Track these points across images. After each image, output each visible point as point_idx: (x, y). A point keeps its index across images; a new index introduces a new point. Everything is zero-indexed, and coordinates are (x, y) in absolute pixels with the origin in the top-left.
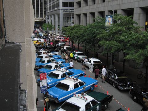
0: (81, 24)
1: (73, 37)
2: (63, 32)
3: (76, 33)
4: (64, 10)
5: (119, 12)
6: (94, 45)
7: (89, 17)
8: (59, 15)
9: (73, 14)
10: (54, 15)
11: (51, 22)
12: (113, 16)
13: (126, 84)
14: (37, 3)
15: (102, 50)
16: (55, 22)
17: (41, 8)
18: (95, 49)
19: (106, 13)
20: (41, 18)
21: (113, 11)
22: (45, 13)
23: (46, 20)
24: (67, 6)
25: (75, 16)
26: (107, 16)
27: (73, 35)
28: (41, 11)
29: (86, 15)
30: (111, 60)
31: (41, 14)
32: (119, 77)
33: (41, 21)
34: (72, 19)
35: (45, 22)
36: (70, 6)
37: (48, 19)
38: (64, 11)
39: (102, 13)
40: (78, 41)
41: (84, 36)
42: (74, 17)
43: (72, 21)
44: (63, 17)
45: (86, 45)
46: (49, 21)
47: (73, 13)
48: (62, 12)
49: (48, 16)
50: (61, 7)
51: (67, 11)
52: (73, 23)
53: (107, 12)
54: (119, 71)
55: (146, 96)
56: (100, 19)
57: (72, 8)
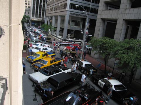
4: (71, 12)
17: (40, 10)
28: (40, 12)
31: (40, 15)
33: (39, 20)
57: (79, 11)
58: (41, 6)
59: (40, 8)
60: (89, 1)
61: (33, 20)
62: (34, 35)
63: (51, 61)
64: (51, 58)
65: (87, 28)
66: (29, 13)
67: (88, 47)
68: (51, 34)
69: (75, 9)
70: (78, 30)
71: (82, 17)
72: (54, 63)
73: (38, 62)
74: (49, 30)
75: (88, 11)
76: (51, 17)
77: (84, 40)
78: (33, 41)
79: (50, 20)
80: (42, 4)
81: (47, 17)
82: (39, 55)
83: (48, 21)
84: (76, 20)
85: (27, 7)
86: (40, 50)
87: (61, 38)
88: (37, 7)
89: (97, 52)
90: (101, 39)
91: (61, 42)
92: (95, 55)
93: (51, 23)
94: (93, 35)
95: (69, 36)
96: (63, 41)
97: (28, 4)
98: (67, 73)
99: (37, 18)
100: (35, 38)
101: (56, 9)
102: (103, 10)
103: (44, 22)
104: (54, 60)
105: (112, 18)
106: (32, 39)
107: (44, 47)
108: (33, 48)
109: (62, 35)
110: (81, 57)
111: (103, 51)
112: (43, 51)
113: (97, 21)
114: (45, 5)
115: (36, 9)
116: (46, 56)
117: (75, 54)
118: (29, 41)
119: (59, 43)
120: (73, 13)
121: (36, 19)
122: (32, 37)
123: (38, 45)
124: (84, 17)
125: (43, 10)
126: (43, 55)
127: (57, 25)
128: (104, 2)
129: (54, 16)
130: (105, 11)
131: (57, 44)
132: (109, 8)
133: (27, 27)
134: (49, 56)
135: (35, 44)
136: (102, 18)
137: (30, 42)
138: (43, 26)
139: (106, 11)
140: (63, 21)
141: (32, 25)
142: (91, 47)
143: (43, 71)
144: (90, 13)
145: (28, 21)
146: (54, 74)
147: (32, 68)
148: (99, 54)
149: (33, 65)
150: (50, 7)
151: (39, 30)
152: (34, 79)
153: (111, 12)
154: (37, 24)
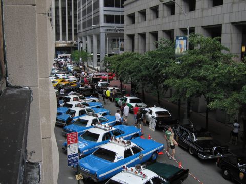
0: (136, 51)
1: (122, 72)
2: (105, 64)
3: (127, 65)
4: (107, 28)
5: (198, 31)
6: (156, 84)
7: (149, 39)
8: (98, 36)
9: (122, 35)
10: (91, 37)
11: (86, 47)
12: (188, 37)
13: (211, 150)
14: (62, 17)
15: (171, 93)
16: (92, 47)
17: (70, 25)
18: (158, 92)
19: (177, 33)
20: (70, 42)
21: (188, 29)
22: (76, 34)
23: (77, 45)
24: (112, 22)
25: (125, 37)
26: (177, 38)
27: (122, 69)
28: (70, 30)
29: (143, 35)
30: (186, 110)
31: (70, 34)
32: (200, 139)
33: (69, 45)
34: (120, 43)
35: (76, 48)
36: (118, 22)
37: (81, 42)
38: (106, 30)
39: (170, 33)
40: (130, 79)
41: (140, 71)
42: (123, 40)
43: (120, 46)
44: (106, 40)
45: (143, 84)
46: (83, 46)
47: (121, 32)
48: (104, 31)
49: (81, 38)
50: (102, 23)
51: (111, 30)
52: (122, 49)
53: (179, 30)
54: (198, 129)
55: (244, 170)
56: (166, 42)
57: (120, 25)
58: (70, 17)
120: (110, 28)
129: (88, 35)
150: (82, 21)
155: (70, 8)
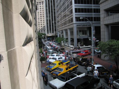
17: (53, 27)
28: (53, 29)
57: (84, 22)
58: (53, 23)
59: (53, 25)
60: (91, 12)
61: (48, 36)
62: (50, 48)
63: (66, 68)
64: (66, 65)
65: (94, 35)
66: (44, 31)
67: (97, 51)
68: (64, 45)
69: (81, 21)
70: (86, 37)
71: (88, 26)
72: (69, 70)
73: (56, 70)
74: (62, 42)
75: (92, 20)
76: (62, 31)
77: (93, 45)
78: (50, 53)
79: (62, 34)
80: (54, 22)
81: (59, 31)
82: (56, 64)
83: (60, 35)
84: (83, 30)
85: (43, 27)
86: (56, 60)
87: (72, 47)
88: (50, 26)
89: (107, 54)
90: (108, 43)
91: (73, 51)
92: (104, 57)
93: (63, 36)
94: (100, 40)
95: (79, 45)
96: (75, 49)
97: (43, 24)
98: (82, 77)
99: (51, 33)
100: (51, 50)
101: (65, 24)
102: (105, 17)
103: (57, 36)
104: (69, 67)
105: (114, 22)
106: (49, 51)
107: (59, 57)
108: (50, 58)
109: (73, 45)
110: (93, 61)
111: (111, 53)
112: (59, 60)
113: (101, 28)
114: (56, 22)
115: (49, 27)
116: (61, 65)
117: (87, 59)
118: (46, 53)
119: (71, 52)
120: (79, 24)
121: (50, 35)
122: (49, 50)
123: (54, 56)
124: (89, 26)
125: (55, 27)
126: (59, 64)
127: (68, 37)
128: (104, 10)
129: (64, 30)
130: (106, 17)
131: (70, 52)
132: (110, 14)
133: (44, 42)
134: (64, 64)
135: (52, 55)
136: (105, 24)
137: (48, 54)
138: (57, 39)
139: (108, 17)
140: (72, 33)
141: (48, 40)
142: (100, 51)
143: (61, 78)
144: (93, 22)
145: (45, 37)
146: (70, 79)
147: (51, 76)
148: (108, 56)
149: (52, 73)
150: (60, 23)
151: (54, 43)
152: (53, 86)
153: (112, 17)
154: (51, 38)
155: (52, 20)
